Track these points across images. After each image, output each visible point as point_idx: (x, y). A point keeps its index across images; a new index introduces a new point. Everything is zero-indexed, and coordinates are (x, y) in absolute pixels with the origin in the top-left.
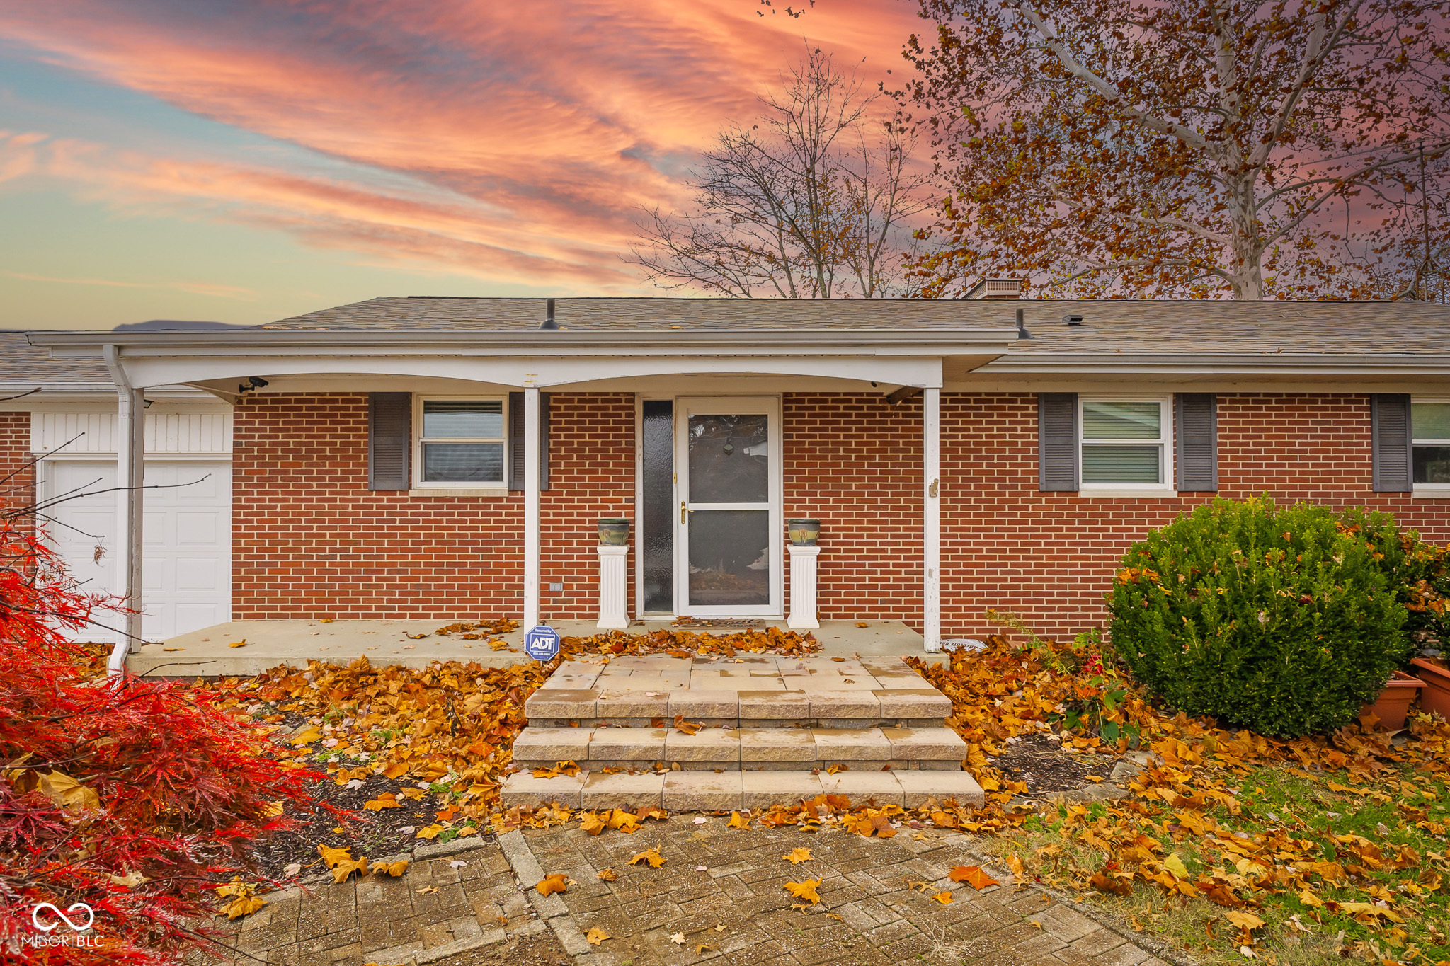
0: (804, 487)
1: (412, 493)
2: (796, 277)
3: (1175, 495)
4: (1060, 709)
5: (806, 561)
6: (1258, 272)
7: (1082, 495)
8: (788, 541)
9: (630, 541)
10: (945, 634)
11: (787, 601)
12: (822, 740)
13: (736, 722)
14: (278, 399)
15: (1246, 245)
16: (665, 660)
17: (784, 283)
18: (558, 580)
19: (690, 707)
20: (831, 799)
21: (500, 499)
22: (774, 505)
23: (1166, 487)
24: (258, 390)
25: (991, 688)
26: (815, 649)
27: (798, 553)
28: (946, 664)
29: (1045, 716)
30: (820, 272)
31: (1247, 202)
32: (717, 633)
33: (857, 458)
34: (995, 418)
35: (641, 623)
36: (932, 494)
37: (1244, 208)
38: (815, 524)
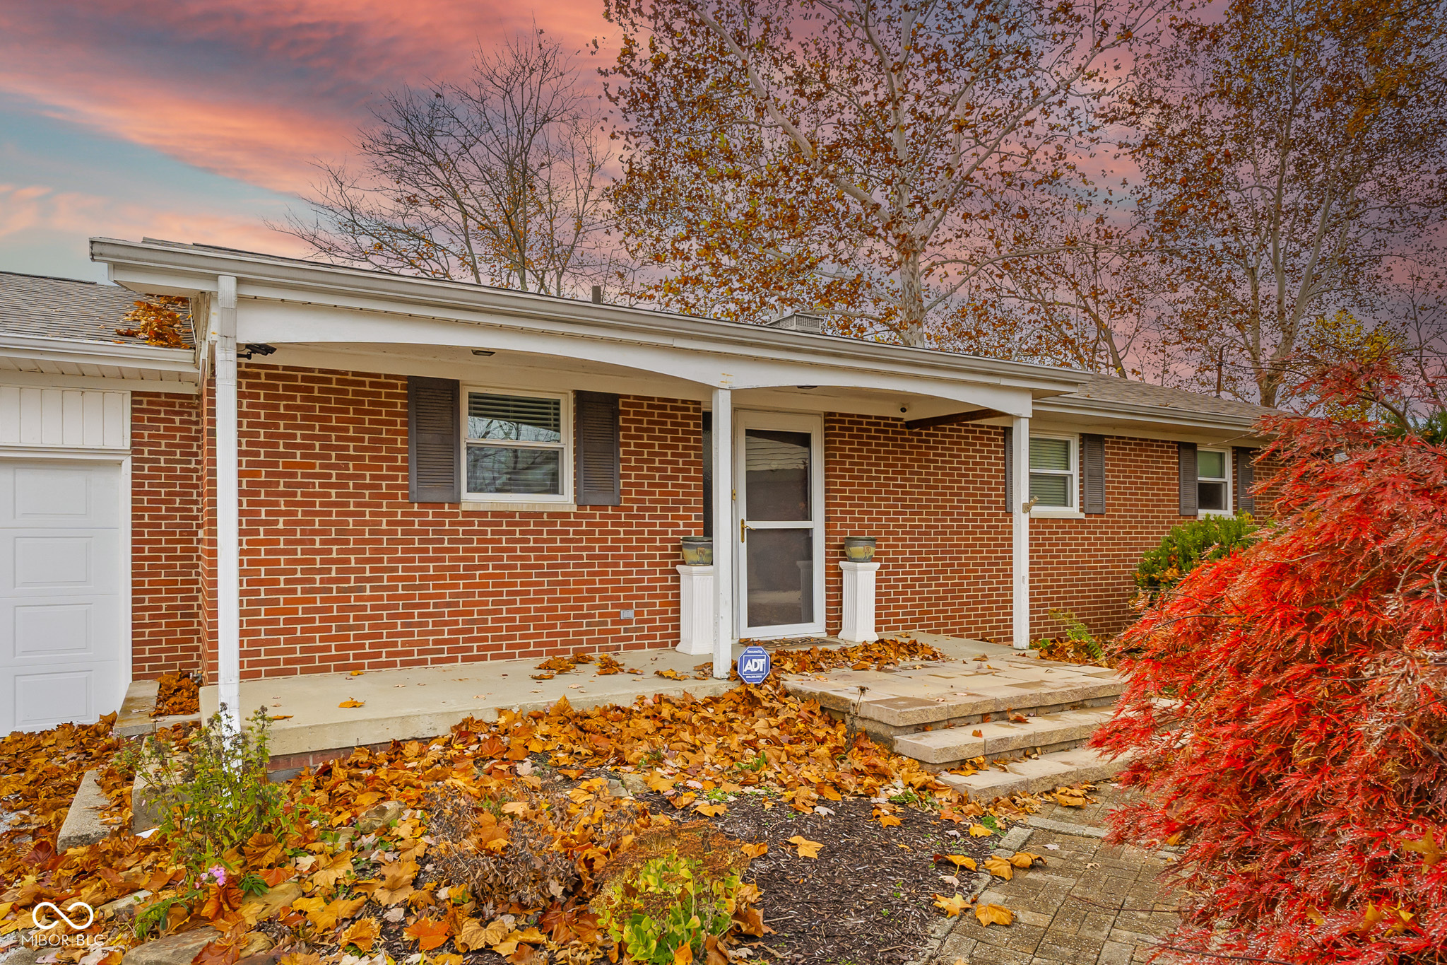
1: (462, 507)
3: (1081, 516)
15: (914, 309)
18: (629, 606)
21: (567, 515)
22: (817, 524)
23: (1074, 510)
26: (941, 654)
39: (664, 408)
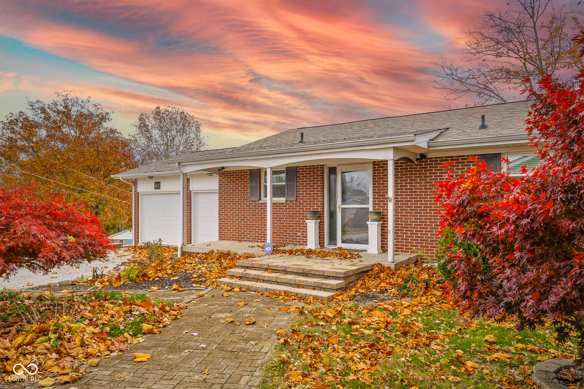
0: (380, 198)
1: (260, 202)
5: (373, 227)
9: (322, 218)
14: (229, 173)
18: (300, 232)
21: (283, 204)
22: (371, 206)
24: (223, 170)
27: (371, 224)
33: (400, 186)
34: (460, 167)
35: (325, 248)
39: (311, 168)
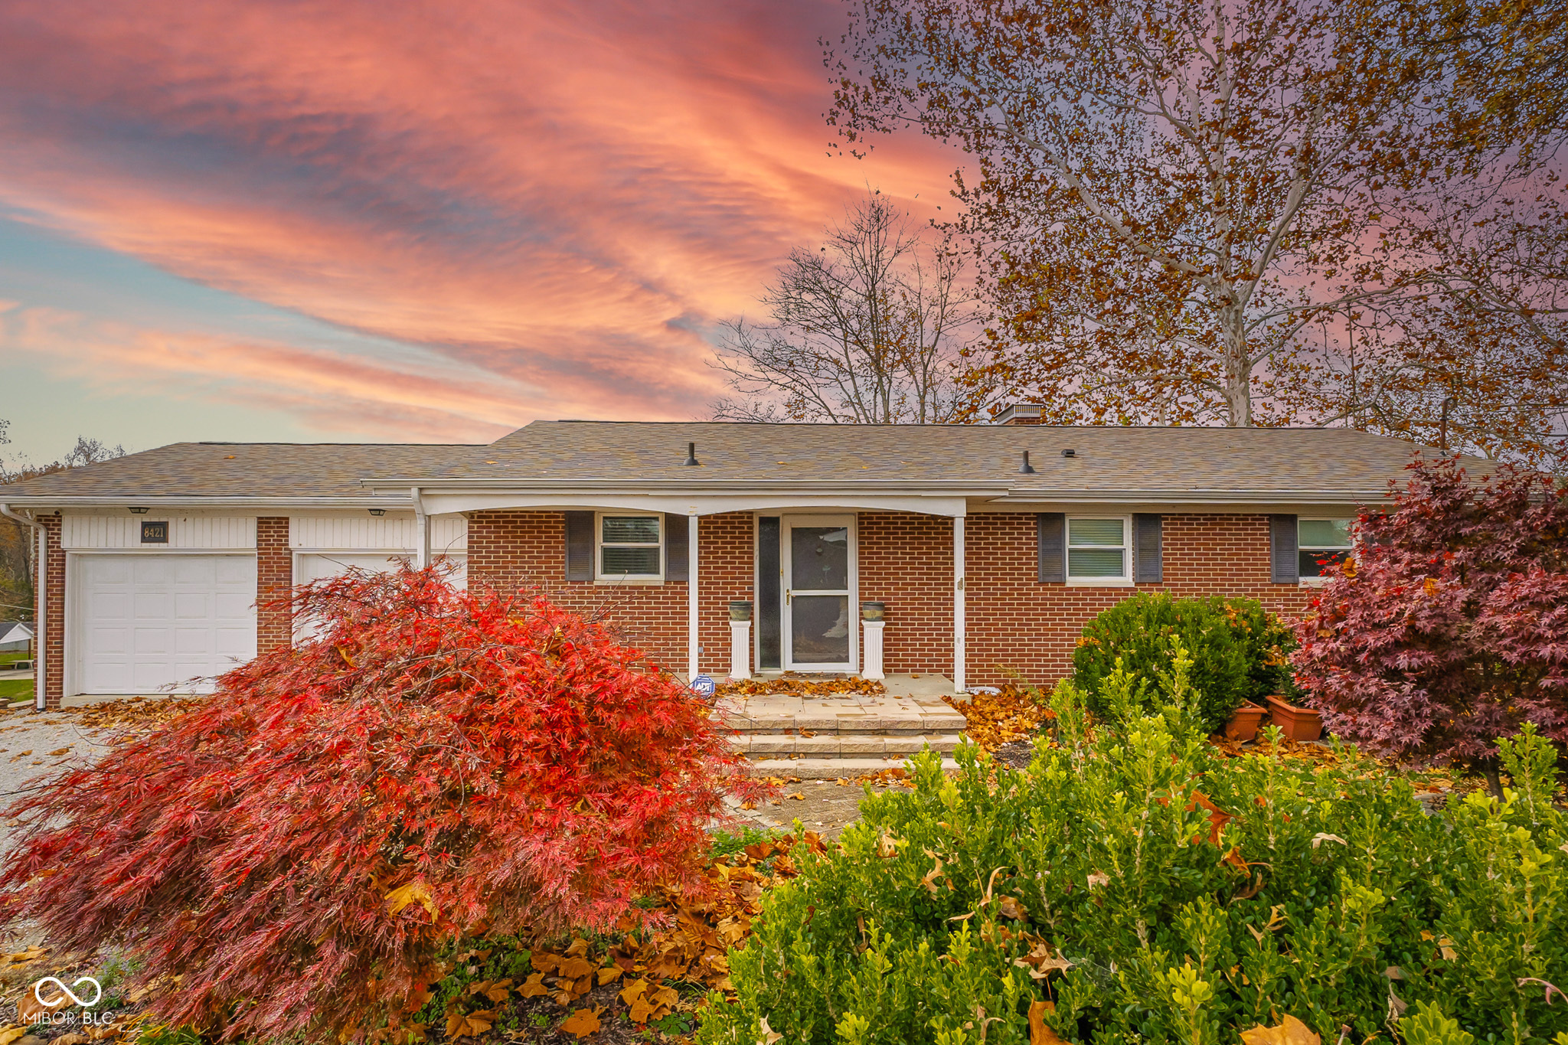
1: (596, 583)
2: (859, 381)
3: (1133, 585)
4: (1037, 726)
5: (875, 632)
6: (1247, 387)
7: (1068, 585)
8: (862, 617)
9: (751, 619)
10: (969, 683)
11: (862, 660)
12: (889, 741)
13: (836, 731)
15: (1236, 364)
16: (784, 698)
17: (849, 385)
18: (700, 645)
19: (808, 722)
20: (894, 771)
21: (658, 587)
22: (852, 592)
23: (1127, 580)
25: (996, 715)
26: (882, 691)
27: (869, 626)
28: (969, 701)
29: (1027, 731)
30: (880, 379)
31: (1237, 327)
32: (815, 681)
34: (1007, 530)
35: (760, 675)
36: (960, 588)
37: (1235, 332)
38: (881, 606)
